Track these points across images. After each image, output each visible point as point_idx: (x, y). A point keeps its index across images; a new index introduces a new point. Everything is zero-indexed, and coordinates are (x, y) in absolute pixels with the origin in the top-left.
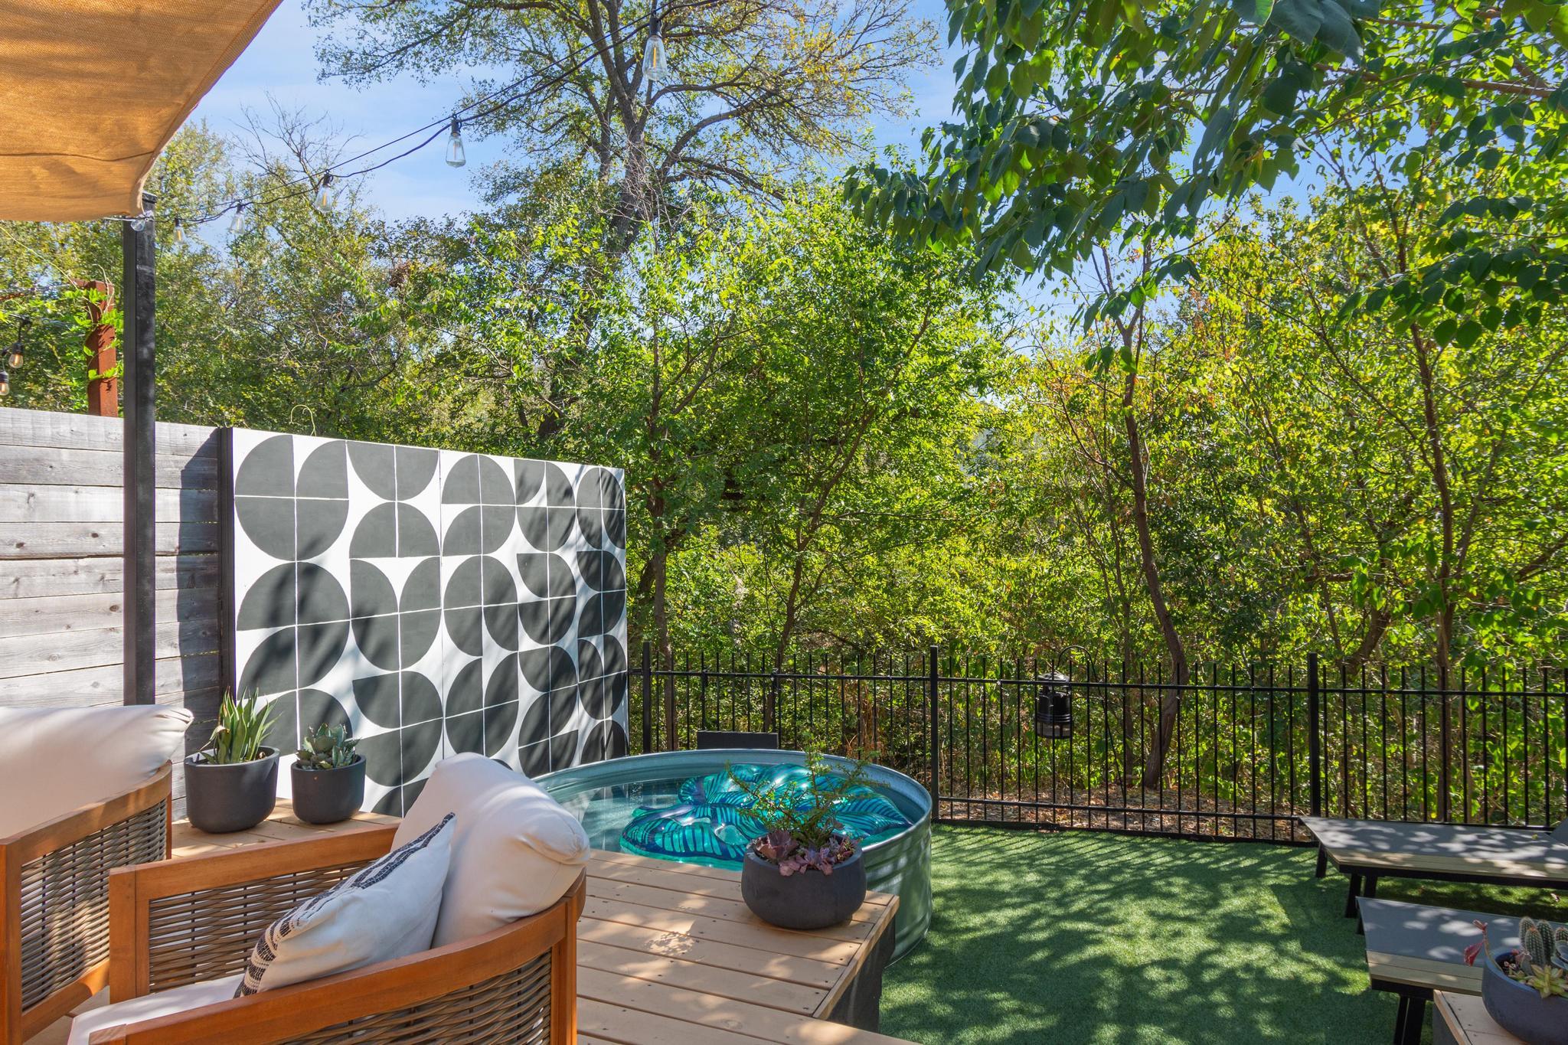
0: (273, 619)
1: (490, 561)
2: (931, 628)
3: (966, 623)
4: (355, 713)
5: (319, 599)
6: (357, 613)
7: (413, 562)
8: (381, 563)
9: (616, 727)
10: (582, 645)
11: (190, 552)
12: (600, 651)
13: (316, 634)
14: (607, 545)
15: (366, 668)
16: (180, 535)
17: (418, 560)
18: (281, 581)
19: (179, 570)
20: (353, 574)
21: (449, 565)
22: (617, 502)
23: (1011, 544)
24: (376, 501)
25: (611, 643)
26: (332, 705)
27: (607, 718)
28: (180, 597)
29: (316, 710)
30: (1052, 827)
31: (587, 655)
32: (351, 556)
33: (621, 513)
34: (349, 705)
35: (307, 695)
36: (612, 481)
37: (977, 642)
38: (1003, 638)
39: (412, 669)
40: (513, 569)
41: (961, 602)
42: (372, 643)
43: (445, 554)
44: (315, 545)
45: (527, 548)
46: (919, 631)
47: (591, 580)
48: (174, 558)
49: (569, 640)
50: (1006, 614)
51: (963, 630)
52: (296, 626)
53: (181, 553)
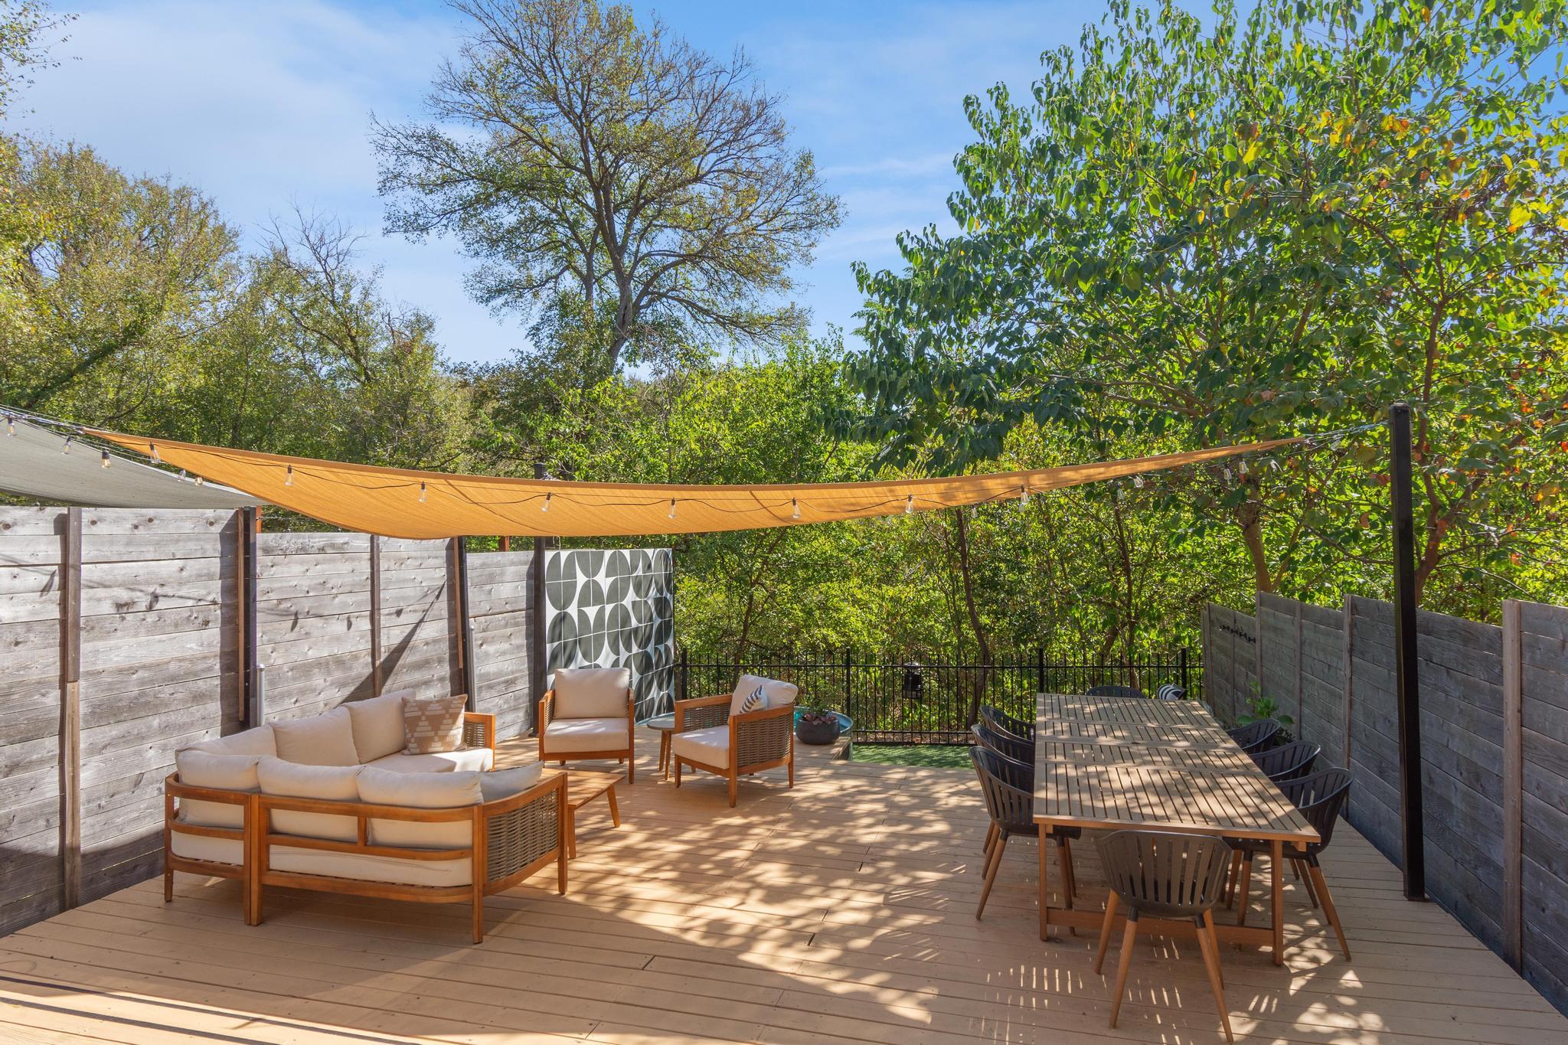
0: (556, 638)
1: (622, 605)
2: (833, 637)
3: (856, 632)
5: (569, 628)
6: (579, 633)
8: (587, 610)
9: (669, 696)
10: (656, 650)
12: (663, 653)
13: (566, 646)
14: (665, 593)
16: (526, 601)
17: (598, 607)
18: (558, 620)
20: (578, 615)
21: (609, 608)
22: (669, 568)
23: (888, 579)
24: (586, 580)
25: (667, 649)
27: (664, 692)
30: (912, 744)
31: (657, 655)
32: (578, 607)
33: (670, 574)
36: (667, 556)
37: (866, 646)
38: (883, 642)
40: (630, 608)
41: (854, 617)
43: (607, 603)
44: (568, 603)
45: (635, 597)
46: (825, 639)
47: (660, 614)
48: (525, 612)
49: (650, 649)
50: (886, 627)
51: (855, 638)
52: (562, 641)
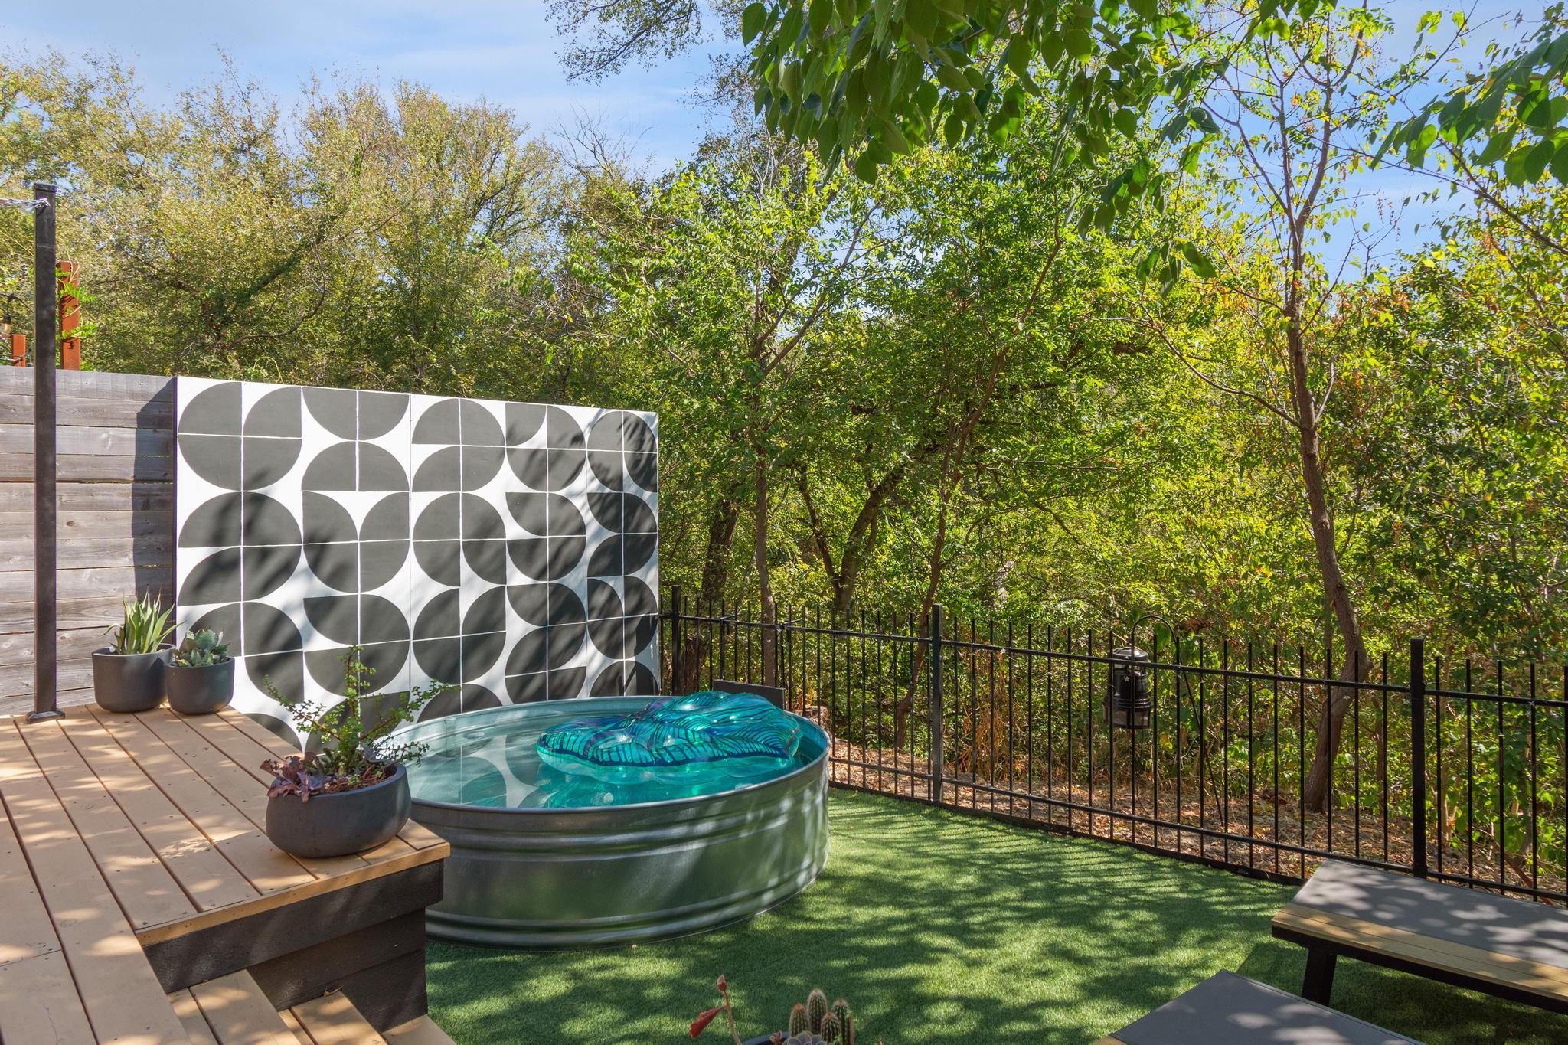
0: (217, 539)
1: (468, 499)
4: (304, 627)
5: (267, 524)
6: (310, 538)
7: (376, 497)
8: (338, 496)
9: (639, 668)
10: (593, 587)
11: (144, 481)
12: (621, 594)
13: (264, 555)
14: (631, 488)
15: (319, 588)
16: (136, 465)
17: (381, 495)
18: (225, 508)
19: (134, 495)
20: (305, 504)
21: (419, 502)
22: (647, 446)
24: (334, 440)
25: (636, 588)
26: (280, 618)
27: (627, 659)
28: (135, 517)
29: (263, 621)
31: (601, 598)
32: (304, 487)
33: (651, 458)
34: (299, 619)
35: (251, 608)
36: (641, 427)
39: (376, 592)
40: (502, 508)
42: (328, 566)
43: (415, 490)
44: (263, 477)
45: (521, 488)
47: (609, 523)
48: (130, 486)
49: (576, 579)
52: (241, 547)
53: (136, 481)
